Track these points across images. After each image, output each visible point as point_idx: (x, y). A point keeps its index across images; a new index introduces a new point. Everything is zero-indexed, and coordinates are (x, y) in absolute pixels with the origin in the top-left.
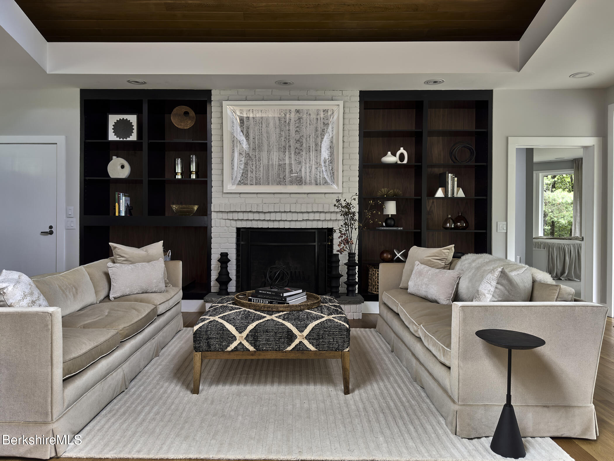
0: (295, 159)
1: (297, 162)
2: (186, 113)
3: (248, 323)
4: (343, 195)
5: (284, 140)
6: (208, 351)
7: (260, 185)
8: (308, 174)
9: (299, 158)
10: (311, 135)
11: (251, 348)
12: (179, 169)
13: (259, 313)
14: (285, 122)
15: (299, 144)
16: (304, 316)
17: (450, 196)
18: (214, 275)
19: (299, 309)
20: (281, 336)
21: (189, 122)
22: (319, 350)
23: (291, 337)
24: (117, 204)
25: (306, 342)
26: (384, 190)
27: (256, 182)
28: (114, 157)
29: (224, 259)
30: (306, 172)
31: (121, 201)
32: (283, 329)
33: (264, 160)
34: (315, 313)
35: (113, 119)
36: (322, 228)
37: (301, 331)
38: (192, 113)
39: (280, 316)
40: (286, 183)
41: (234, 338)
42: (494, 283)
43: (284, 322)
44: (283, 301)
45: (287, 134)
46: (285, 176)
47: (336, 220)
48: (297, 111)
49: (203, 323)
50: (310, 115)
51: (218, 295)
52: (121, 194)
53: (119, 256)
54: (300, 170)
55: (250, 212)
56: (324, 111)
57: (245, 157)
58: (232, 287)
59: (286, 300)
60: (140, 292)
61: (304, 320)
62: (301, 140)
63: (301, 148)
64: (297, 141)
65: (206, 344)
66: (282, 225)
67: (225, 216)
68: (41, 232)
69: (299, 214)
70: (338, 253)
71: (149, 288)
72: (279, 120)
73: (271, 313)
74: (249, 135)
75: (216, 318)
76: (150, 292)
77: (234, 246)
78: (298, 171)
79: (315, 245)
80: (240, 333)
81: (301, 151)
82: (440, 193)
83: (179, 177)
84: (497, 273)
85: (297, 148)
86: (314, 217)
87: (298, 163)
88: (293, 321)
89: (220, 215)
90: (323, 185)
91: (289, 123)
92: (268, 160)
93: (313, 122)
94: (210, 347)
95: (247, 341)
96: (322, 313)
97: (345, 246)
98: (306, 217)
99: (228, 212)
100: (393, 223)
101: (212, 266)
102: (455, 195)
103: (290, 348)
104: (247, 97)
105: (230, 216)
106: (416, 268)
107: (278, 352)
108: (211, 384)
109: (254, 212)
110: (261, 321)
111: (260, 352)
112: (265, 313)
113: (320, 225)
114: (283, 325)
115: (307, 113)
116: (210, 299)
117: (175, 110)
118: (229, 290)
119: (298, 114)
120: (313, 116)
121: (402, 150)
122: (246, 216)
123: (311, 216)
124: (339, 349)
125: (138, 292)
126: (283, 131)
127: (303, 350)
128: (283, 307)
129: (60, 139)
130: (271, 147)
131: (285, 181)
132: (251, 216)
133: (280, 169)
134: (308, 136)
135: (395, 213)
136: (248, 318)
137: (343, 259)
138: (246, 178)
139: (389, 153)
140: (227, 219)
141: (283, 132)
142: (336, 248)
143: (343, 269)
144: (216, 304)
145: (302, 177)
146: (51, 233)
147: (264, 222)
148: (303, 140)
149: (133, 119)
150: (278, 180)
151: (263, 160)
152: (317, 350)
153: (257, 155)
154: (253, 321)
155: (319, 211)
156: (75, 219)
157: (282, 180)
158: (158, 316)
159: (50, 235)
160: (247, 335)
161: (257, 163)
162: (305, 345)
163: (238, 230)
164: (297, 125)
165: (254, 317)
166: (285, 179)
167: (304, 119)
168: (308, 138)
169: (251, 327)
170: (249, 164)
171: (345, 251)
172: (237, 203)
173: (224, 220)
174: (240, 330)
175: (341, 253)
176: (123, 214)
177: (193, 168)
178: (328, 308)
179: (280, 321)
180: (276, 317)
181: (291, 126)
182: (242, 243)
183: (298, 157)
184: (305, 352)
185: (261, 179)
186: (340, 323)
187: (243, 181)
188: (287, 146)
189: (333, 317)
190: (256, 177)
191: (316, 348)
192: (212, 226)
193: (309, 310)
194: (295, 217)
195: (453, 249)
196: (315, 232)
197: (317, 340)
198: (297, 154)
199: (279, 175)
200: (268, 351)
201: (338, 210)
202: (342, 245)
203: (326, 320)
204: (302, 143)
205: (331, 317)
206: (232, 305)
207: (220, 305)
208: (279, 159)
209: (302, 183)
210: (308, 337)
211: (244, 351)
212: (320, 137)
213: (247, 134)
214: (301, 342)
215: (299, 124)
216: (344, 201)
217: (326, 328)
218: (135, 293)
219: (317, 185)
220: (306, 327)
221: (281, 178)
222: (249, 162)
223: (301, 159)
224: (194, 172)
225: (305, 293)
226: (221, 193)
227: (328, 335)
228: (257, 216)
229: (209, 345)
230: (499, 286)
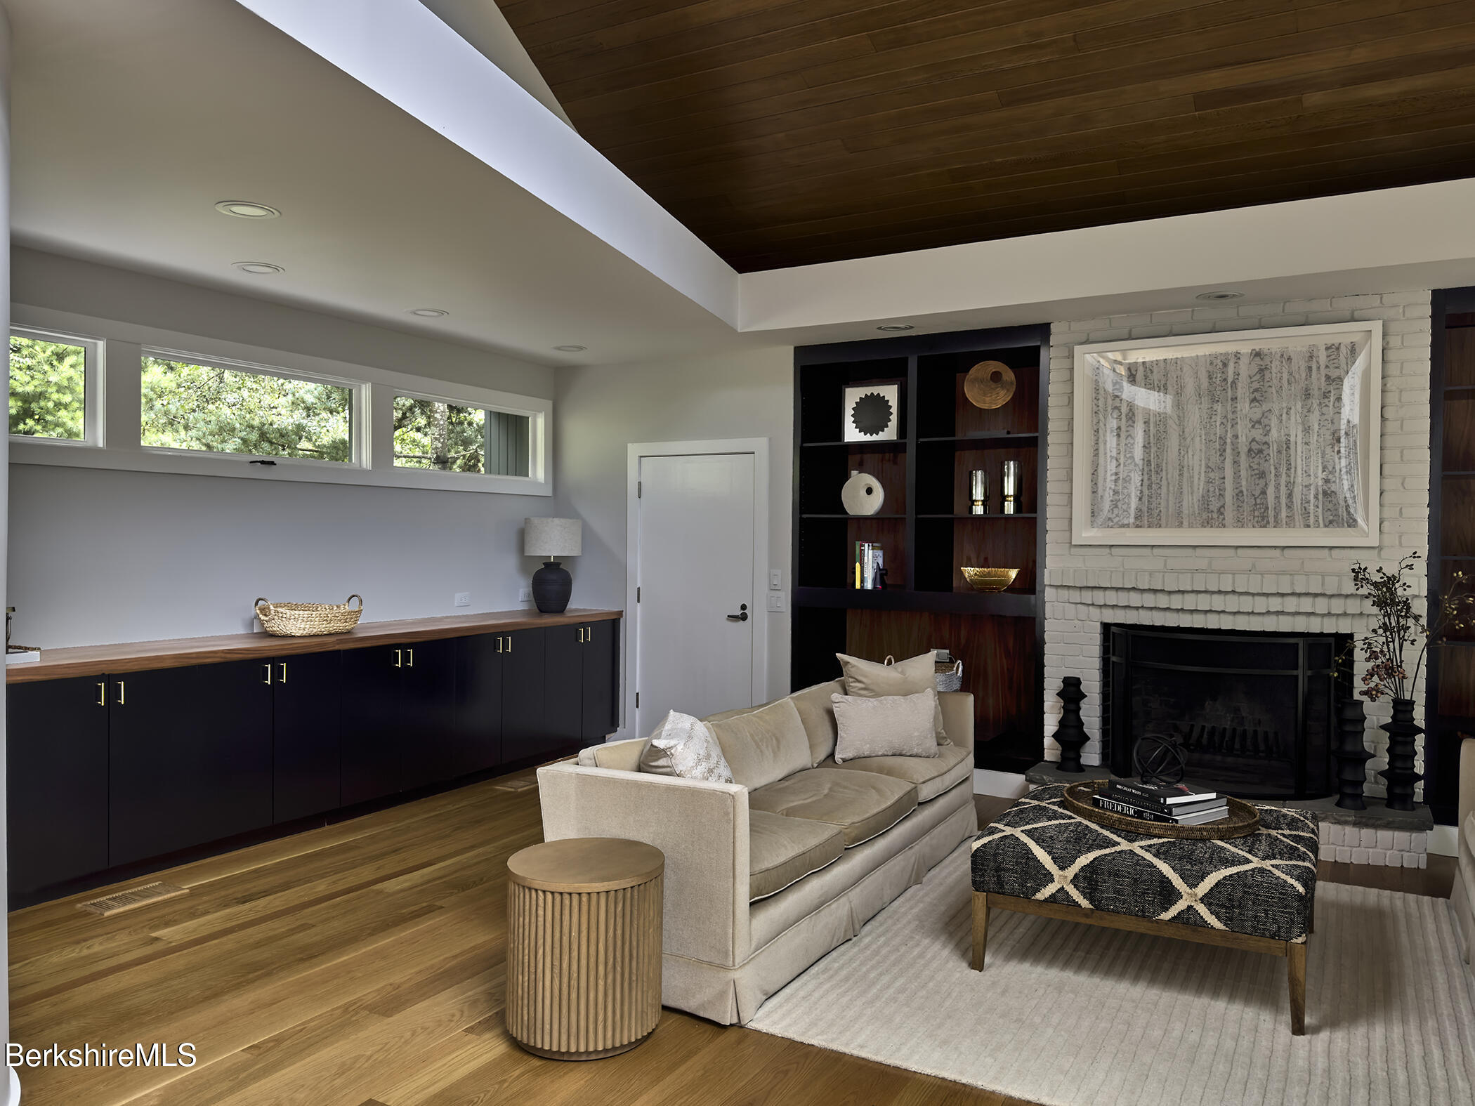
0: (1250, 467)
1: (1253, 473)
2: (996, 377)
3: (1079, 852)
4: (1382, 552)
5: (1222, 423)
6: (999, 893)
7: (1160, 526)
8: (1284, 501)
9: (1259, 464)
10: (1293, 408)
11: (1085, 903)
12: (978, 493)
13: (1106, 833)
14: (1225, 380)
15: (1261, 431)
16: (1205, 853)
18: (1051, 724)
19: (1198, 835)
20: (1148, 889)
21: (1002, 393)
22: (1233, 931)
23: (1169, 895)
24: (858, 565)
25: (1202, 910)
27: (1150, 520)
28: (854, 473)
29: (1072, 691)
30: (1277, 498)
31: (866, 558)
32: (1151, 874)
33: (1170, 471)
34: (1233, 849)
35: (853, 396)
36: (1322, 635)
37: (1193, 886)
38: (1009, 375)
39: (1150, 846)
40: (1226, 522)
41: (1049, 878)
43: (1156, 861)
44: (1165, 814)
45: (1229, 408)
46: (1223, 506)
47: (1361, 614)
48: (1254, 352)
49: (990, 838)
50: (1289, 359)
51: (1058, 768)
52: (866, 545)
53: (853, 680)
54: (1264, 493)
55: (1134, 589)
56: (1327, 349)
57: (1125, 466)
58: (1091, 756)
59: (1170, 813)
60: (890, 753)
61: (1202, 864)
62: (1264, 421)
63: (1266, 439)
64: (1256, 423)
65: (995, 879)
66: (1212, 622)
67: (1075, 596)
68: (728, 616)
69: (1257, 598)
70: (1365, 698)
71: (905, 747)
72: (1210, 377)
73: (1132, 836)
74: (1133, 414)
75: (1018, 832)
76: (908, 754)
77: (1096, 663)
78: (1257, 493)
79: (1297, 677)
80: (1062, 869)
81: (1266, 446)
83: (979, 510)
85: (1253, 440)
86: (1298, 605)
87: (1256, 475)
88: (1176, 862)
89: (1064, 594)
90: (1326, 526)
91: (1233, 382)
92: (1180, 470)
93: (1297, 377)
94: (1002, 887)
95: (1075, 886)
96: (1250, 852)
97: (1382, 683)
98: (1275, 604)
99: (1081, 588)
101: (1045, 704)
103: (1165, 916)
104: (1133, 330)
105: (1087, 597)
107: (1141, 919)
108: (1009, 958)
109: (1143, 591)
110: (1107, 851)
111: (1103, 913)
112: (1119, 836)
113: (1315, 626)
114: (1152, 865)
115: (1282, 356)
116: (1038, 777)
117: (973, 371)
118: (1083, 761)
119: (1257, 359)
120: (1300, 364)
122: (1123, 599)
123: (1291, 604)
124: (1279, 936)
125: (886, 753)
126: (1218, 401)
127: (1195, 924)
128: (1161, 828)
129: (760, 444)
130: (1189, 439)
131: (1224, 519)
132: (1135, 600)
133: (1212, 489)
134: (1285, 411)
136: (1082, 841)
137: (1377, 713)
138: (1124, 511)
140: (1081, 603)
141: (1219, 404)
142: (1359, 685)
143: (1375, 740)
144: (1027, 800)
145: (1267, 508)
146: (744, 617)
147: (1168, 614)
148: (1270, 420)
149: (890, 393)
150: (1205, 515)
151: (1166, 470)
152: (1227, 929)
153: (1152, 460)
154: (1090, 849)
155: (1311, 591)
156: (784, 593)
157: (1215, 516)
158: (920, 804)
159: (741, 621)
160: (1076, 876)
161: (1153, 478)
162: (1199, 914)
163: (1106, 627)
164: (1255, 385)
165: (1094, 840)
166: (1222, 514)
167: (1274, 370)
168: (1284, 415)
169: (1084, 860)
170: (1132, 481)
171: (1382, 694)
172: (1100, 569)
173: (1074, 605)
174: (1063, 864)
175: (1373, 700)
176: (869, 586)
177: (1010, 488)
178: (1273, 841)
179: (1148, 856)
180: (1141, 847)
181: (1239, 388)
182: (1114, 659)
183: (1256, 460)
184: (1200, 929)
185: (1162, 515)
186: (1285, 882)
187: (1117, 519)
188: (1229, 435)
189: (1272, 866)
190: (1149, 508)
191: (1225, 925)
192: (1047, 616)
193: (1222, 840)
194: (1246, 604)
196: (1297, 644)
197: (1227, 908)
198: (1253, 455)
199: (1208, 505)
200: (1118, 913)
201: (1364, 591)
202: (1376, 678)
203: (1253, 870)
204: (1268, 428)
205: (1267, 864)
206: (1056, 808)
207: (1035, 802)
208: (1207, 467)
209: (1268, 522)
210: (1207, 899)
211: (1070, 905)
212: (1317, 413)
213: (1130, 415)
214: (1190, 907)
215: (1262, 383)
216: (1378, 571)
217: (1250, 888)
218: (880, 753)
219: (1308, 526)
220: (1202, 878)
221: (1212, 511)
222: (1132, 475)
223: (1266, 465)
224: (1011, 496)
225: (1224, 801)
226: (1068, 545)
227: (1254, 903)
228: (1149, 600)
229: (1000, 883)
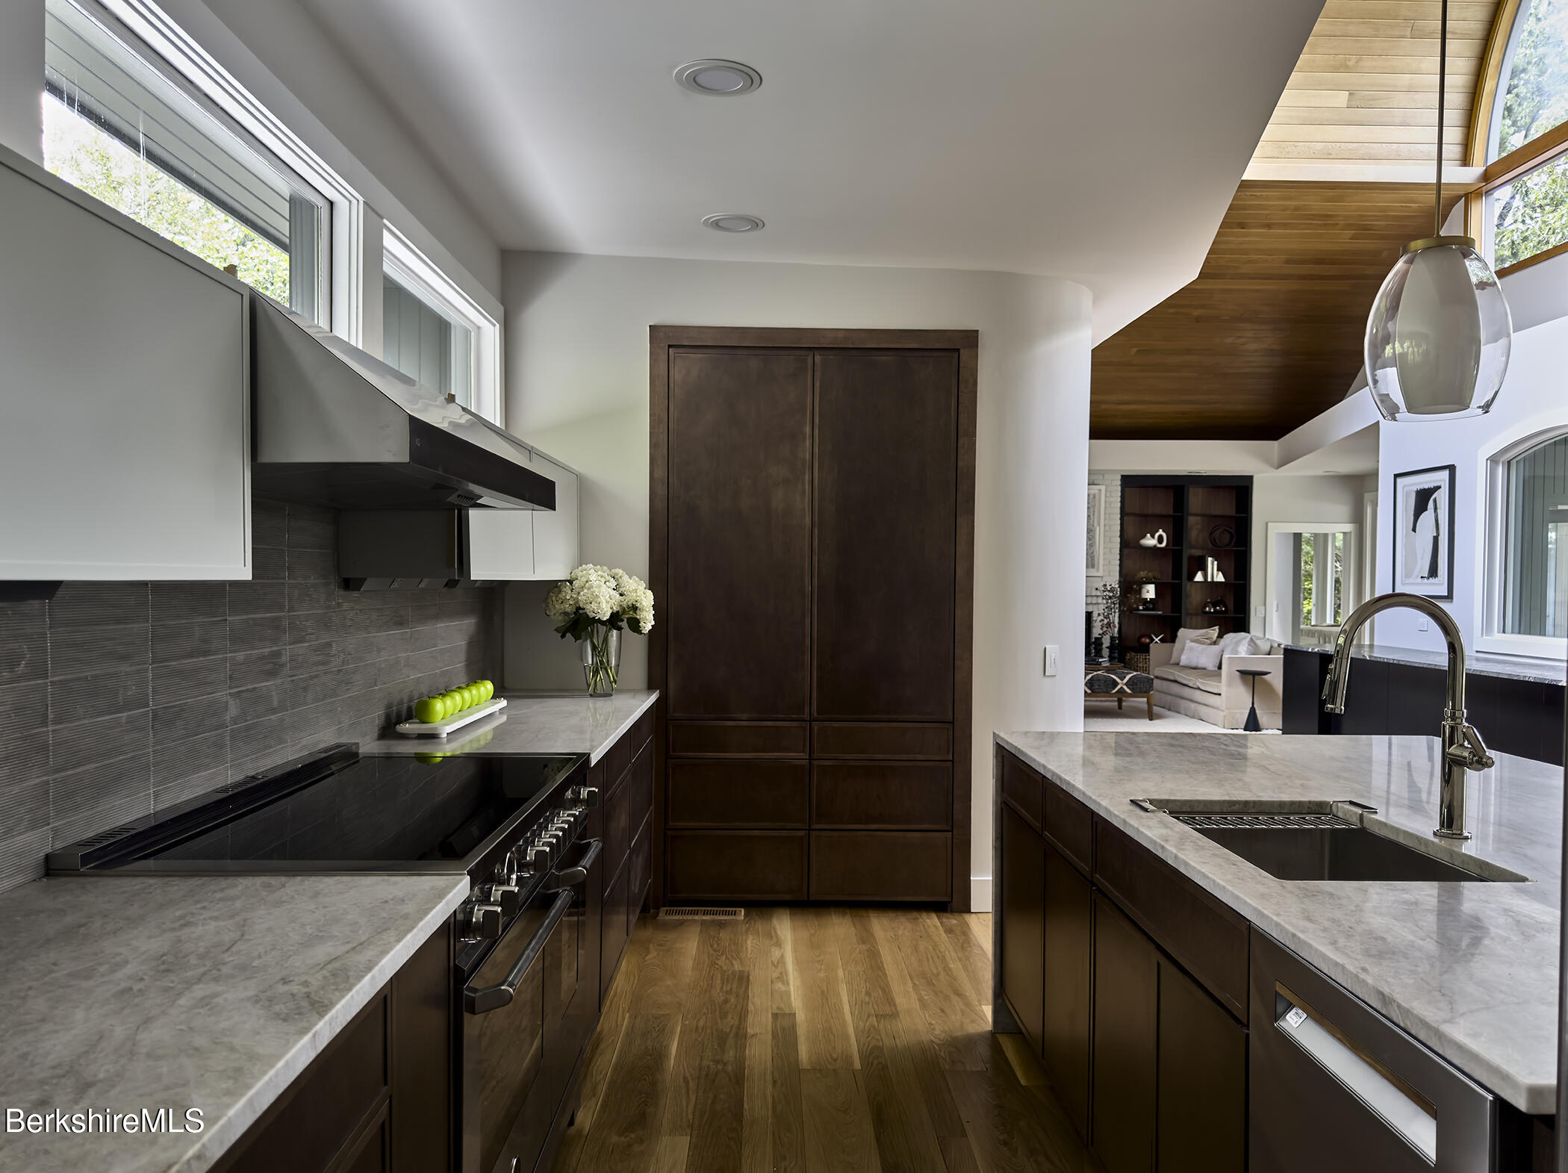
11: (1088, 692)
17: (1209, 580)
22: (1133, 693)
23: (1115, 684)
25: (1125, 687)
26: (1142, 574)
37: (1122, 681)
42: (1247, 645)
47: (1097, 603)
59: (1100, 664)
70: (1101, 636)
82: (1199, 577)
84: (1248, 639)
88: (1116, 674)
96: (1131, 670)
97: (1107, 630)
100: (1151, 606)
102: (1215, 580)
103: (1114, 691)
106: (1187, 645)
111: (1094, 694)
114: (1109, 676)
121: (1161, 532)
124: (1146, 692)
127: (1122, 693)
135: (1154, 597)
139: (1149, 535)
162: (1124, 689)
184: (1124, 694)
195: (1217, 630)
197: (1132, 685)
210: (1126, 684)
214: (1121, 687)
217: (1138, 679)
220: (1125, 678)
227: (1140, 683)
230: (1250, 647)
